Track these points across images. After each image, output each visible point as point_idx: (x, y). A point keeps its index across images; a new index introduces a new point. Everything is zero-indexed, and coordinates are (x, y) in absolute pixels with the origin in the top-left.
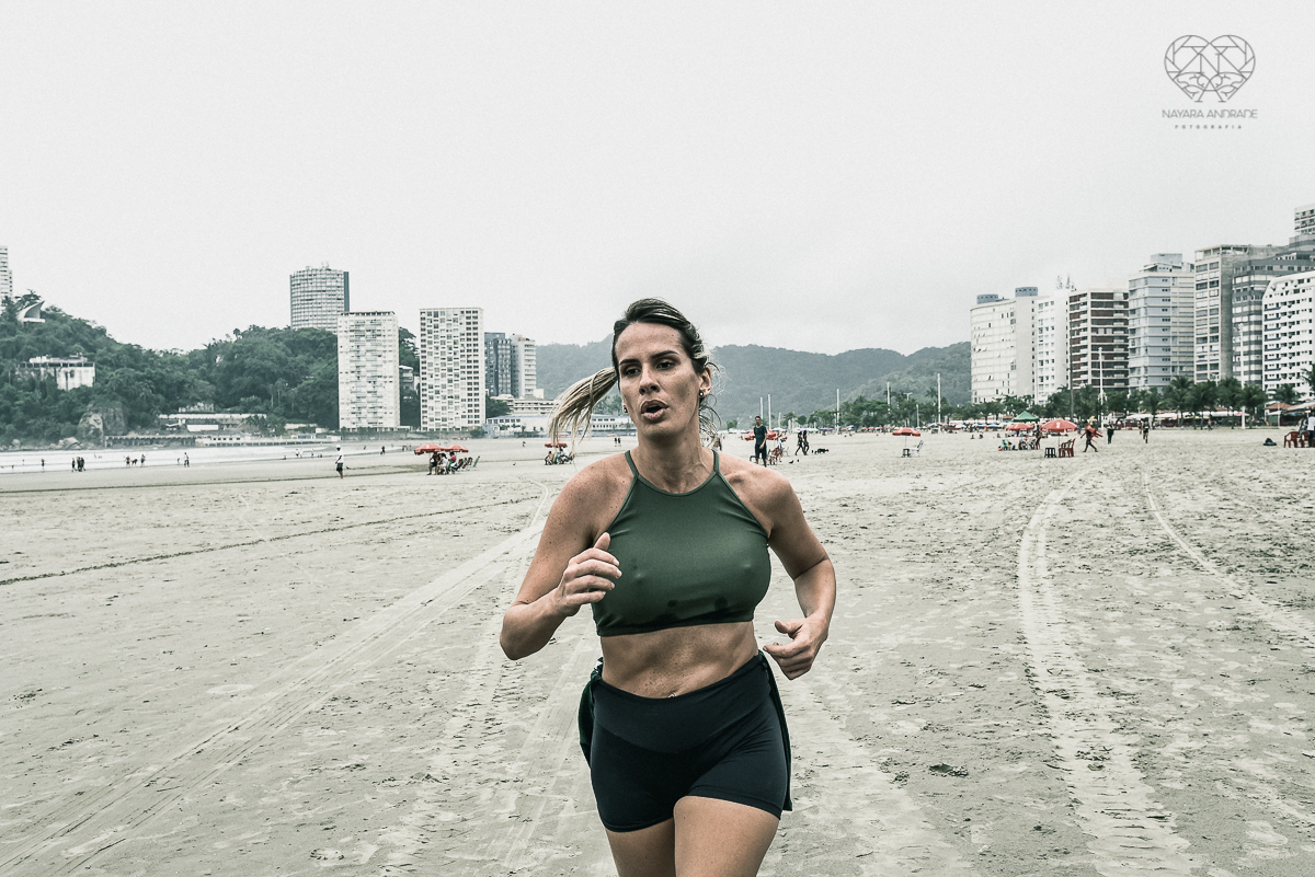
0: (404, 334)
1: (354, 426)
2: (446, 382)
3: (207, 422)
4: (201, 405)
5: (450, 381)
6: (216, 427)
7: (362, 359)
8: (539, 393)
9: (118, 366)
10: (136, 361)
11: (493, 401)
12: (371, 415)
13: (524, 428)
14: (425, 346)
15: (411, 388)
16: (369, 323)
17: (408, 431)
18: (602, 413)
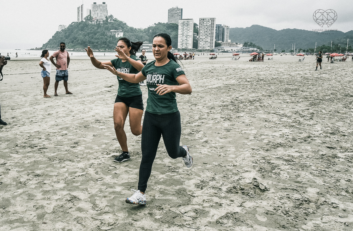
0: (195, 25)
1: (181, 48)
2: (205, 37)
3: (147, 46)
4: (146, 42)
5: (206, 37)
6: (149, 47)
7: (184, 31)
8: (229, 41)
9: (128, 32)
10: (132, 31)
11: (217, 43)
12: (185, 45)
13: (224, 50)
14: (200, 28)
15: (196, 39)
16: (186, 22)
17: (194, 50)
18: (246, 47)
